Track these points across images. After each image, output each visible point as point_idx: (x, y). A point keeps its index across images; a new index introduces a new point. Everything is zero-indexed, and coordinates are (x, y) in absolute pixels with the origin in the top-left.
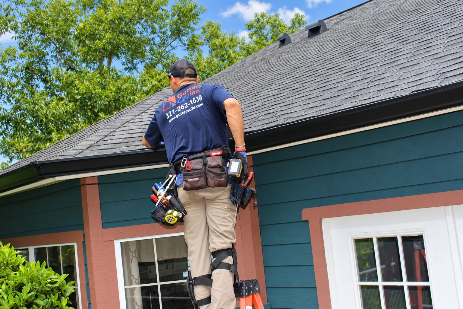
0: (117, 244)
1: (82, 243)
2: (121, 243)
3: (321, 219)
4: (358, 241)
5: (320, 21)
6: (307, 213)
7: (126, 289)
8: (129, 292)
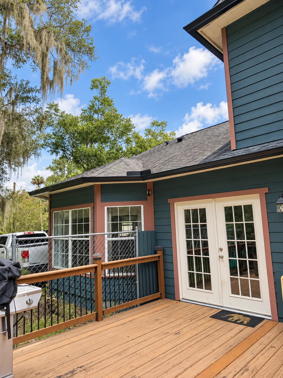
0: (106, 208)
1: (92, 207)
2: (107, 208)
3: (174, 203)
4: (185, 210)
5: (182, 136)
6: (170, 201)
7: (107, 223)
8: (108, 224)
